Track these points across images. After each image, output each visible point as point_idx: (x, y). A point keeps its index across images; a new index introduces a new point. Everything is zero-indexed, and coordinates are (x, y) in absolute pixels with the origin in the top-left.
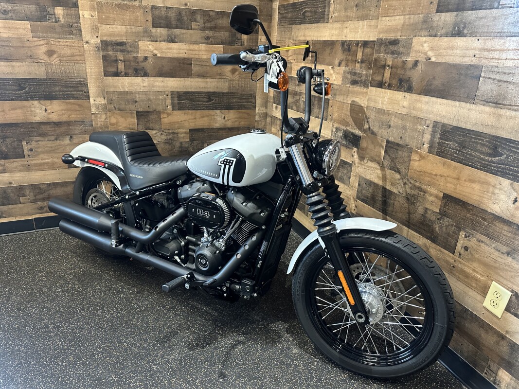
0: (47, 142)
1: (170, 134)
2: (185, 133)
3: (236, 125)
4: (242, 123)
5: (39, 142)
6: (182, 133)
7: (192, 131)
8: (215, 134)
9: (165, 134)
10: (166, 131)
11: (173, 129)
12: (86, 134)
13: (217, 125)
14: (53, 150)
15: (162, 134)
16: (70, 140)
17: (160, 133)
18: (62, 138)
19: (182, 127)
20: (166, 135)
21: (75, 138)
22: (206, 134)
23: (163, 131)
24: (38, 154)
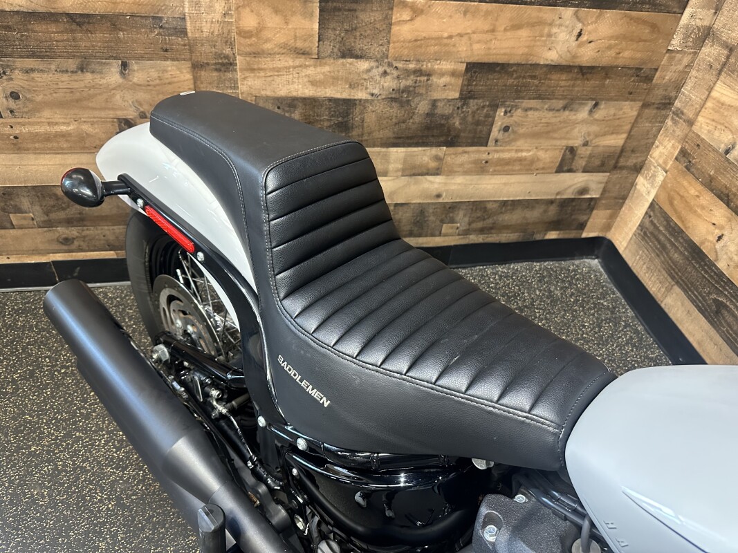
0: (58, 75)
1: (408, 73)
2: (453, 74)
3: (607, 59)
4: (627, 54)
5: (32, 75)
6: (442, 74)
7: (476, 69)
8: (536, 82)
9: (395, 73)
10: (400, 65)
11: (418, 61)
12: (166, 59)
13: (552, 56)
14: (77, 101)
15: (385, 73)
16: (122, 74)
17: (381, 69)
18: (98, 68)
19: (447, 56)
20: (398, 77)
21: (135, 67)
22: (510, 81)
23: (390, 65)
24: (37, 109)
